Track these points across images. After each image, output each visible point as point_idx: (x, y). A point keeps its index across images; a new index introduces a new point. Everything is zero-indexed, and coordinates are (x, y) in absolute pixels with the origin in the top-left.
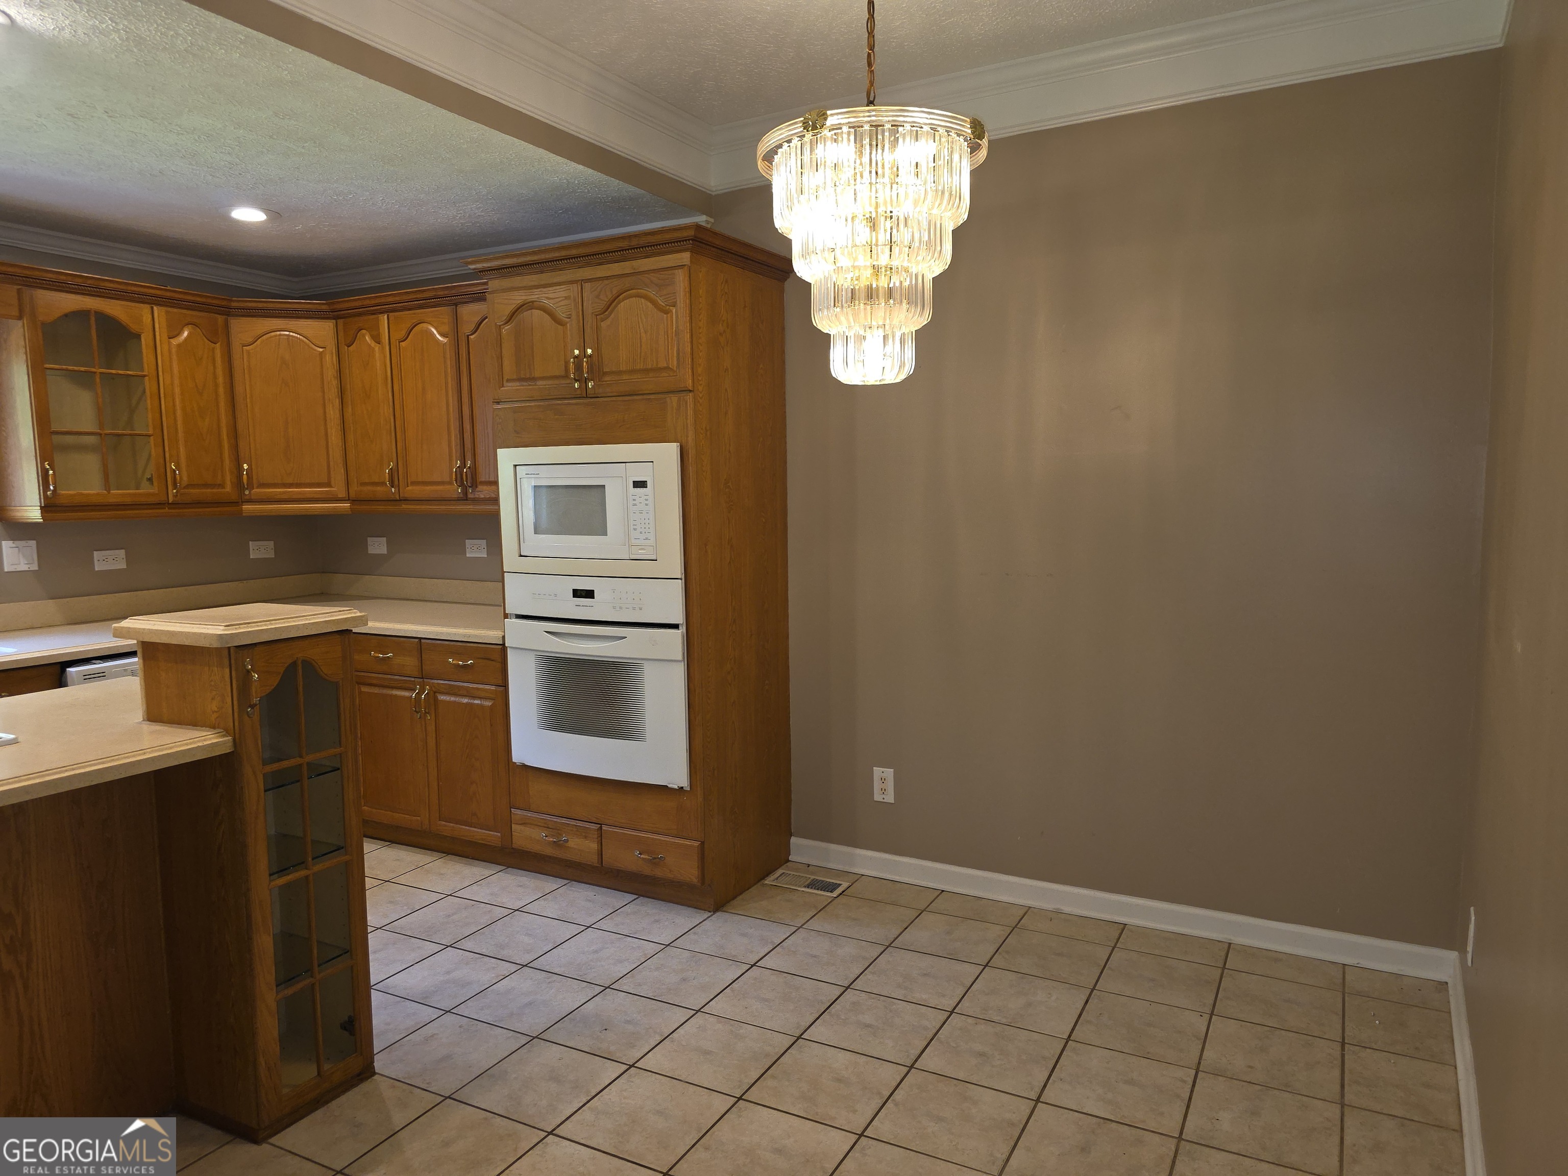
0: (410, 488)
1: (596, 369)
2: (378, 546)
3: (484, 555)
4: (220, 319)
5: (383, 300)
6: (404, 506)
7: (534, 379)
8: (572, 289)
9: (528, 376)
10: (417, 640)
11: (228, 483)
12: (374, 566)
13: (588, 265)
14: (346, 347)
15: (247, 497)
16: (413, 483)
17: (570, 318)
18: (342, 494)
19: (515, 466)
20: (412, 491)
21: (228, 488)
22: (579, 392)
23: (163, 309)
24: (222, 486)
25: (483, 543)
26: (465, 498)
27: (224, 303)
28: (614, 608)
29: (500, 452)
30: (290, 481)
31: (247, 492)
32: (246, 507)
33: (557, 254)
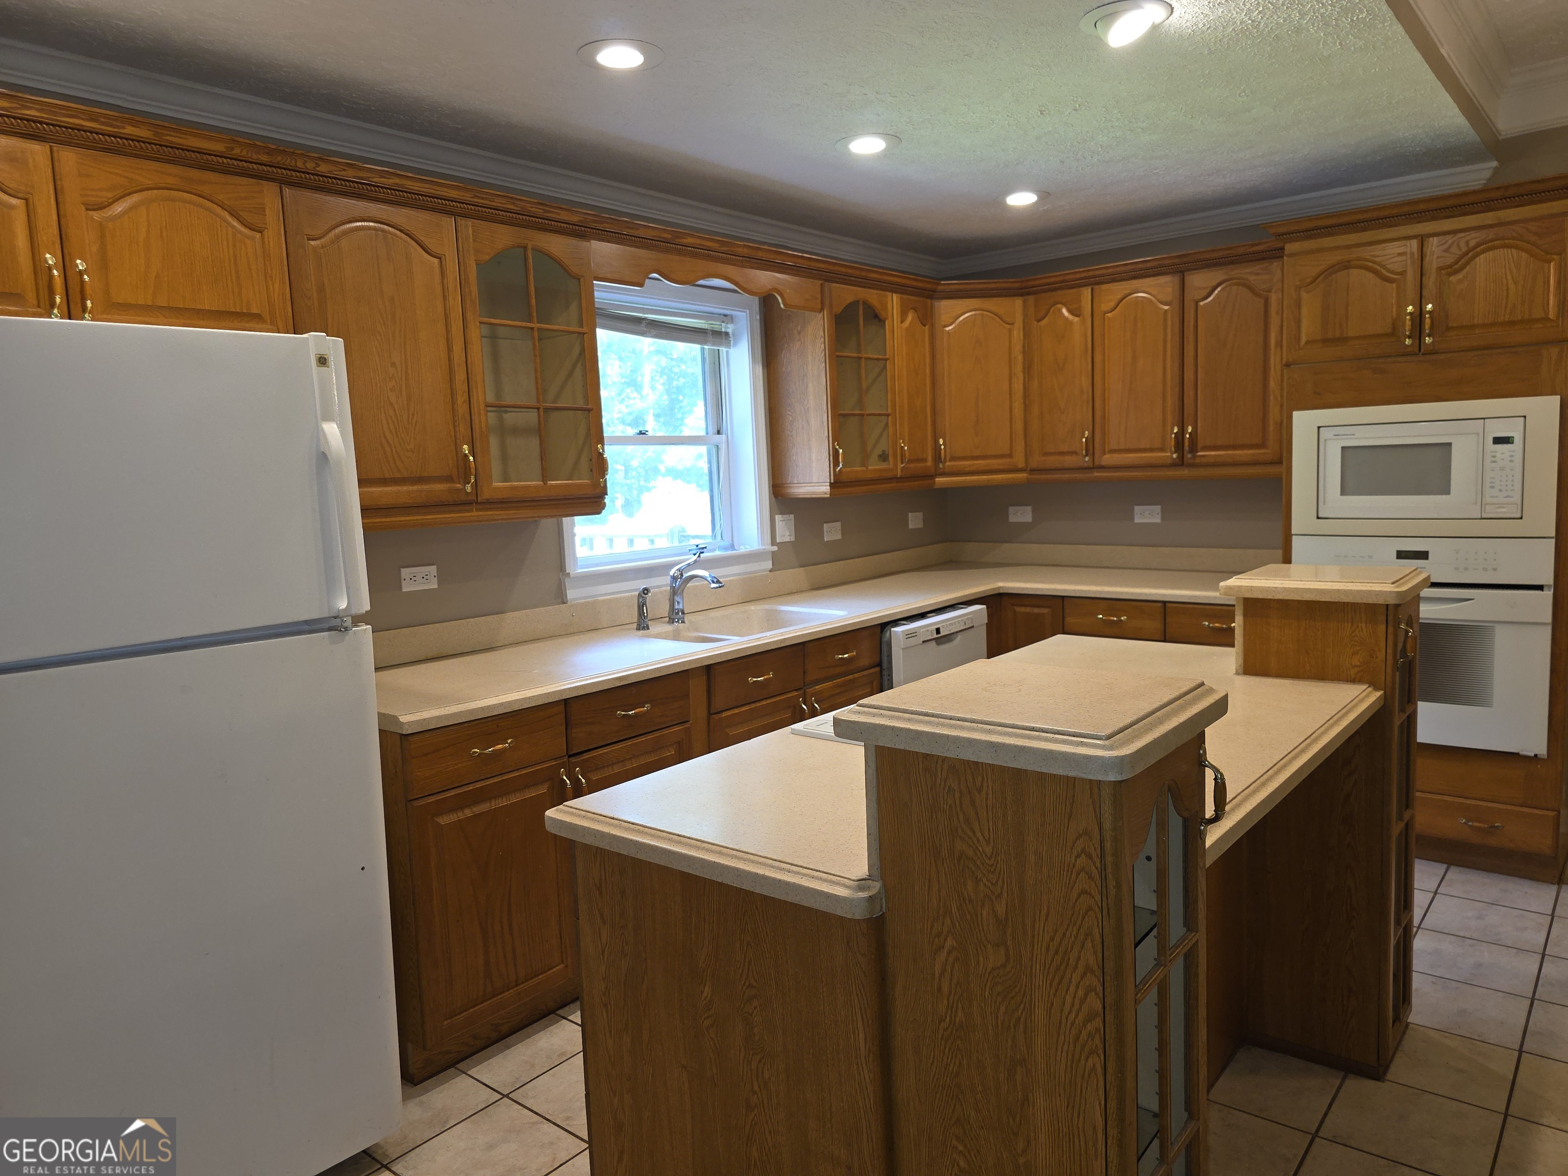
0: (1107, 456)
1: (1441, 323)
2: (1021, 515)
3: (1158, 520)
4: (929, 301)
5: (1091, 273)
6: (1096, 474)
7: (1347, 339)
8: (1409, 245)
9: (1338, 335)
10: (1160, 605)
11: (930, 458)
12: (1017, 533)
13: (1434, 219)
14: (1036, 322)
15: (941, 471)
16: (1112, 451)
17: (1402, 274)
18: (1021, 465)
19: (1319, 428)
20: (1108, 459)
21: (929, 463)
22: (1409, 349)
23: (898, 295)
24: (925, 460)
25: (1158, 508)
26: (1181, 463)
27: (929, 286)
28: (1457, 569)
29: (1296, 414)
30: (977, 453)
31: (941, 466)
32: (939, 480)
33: (1395, 211)
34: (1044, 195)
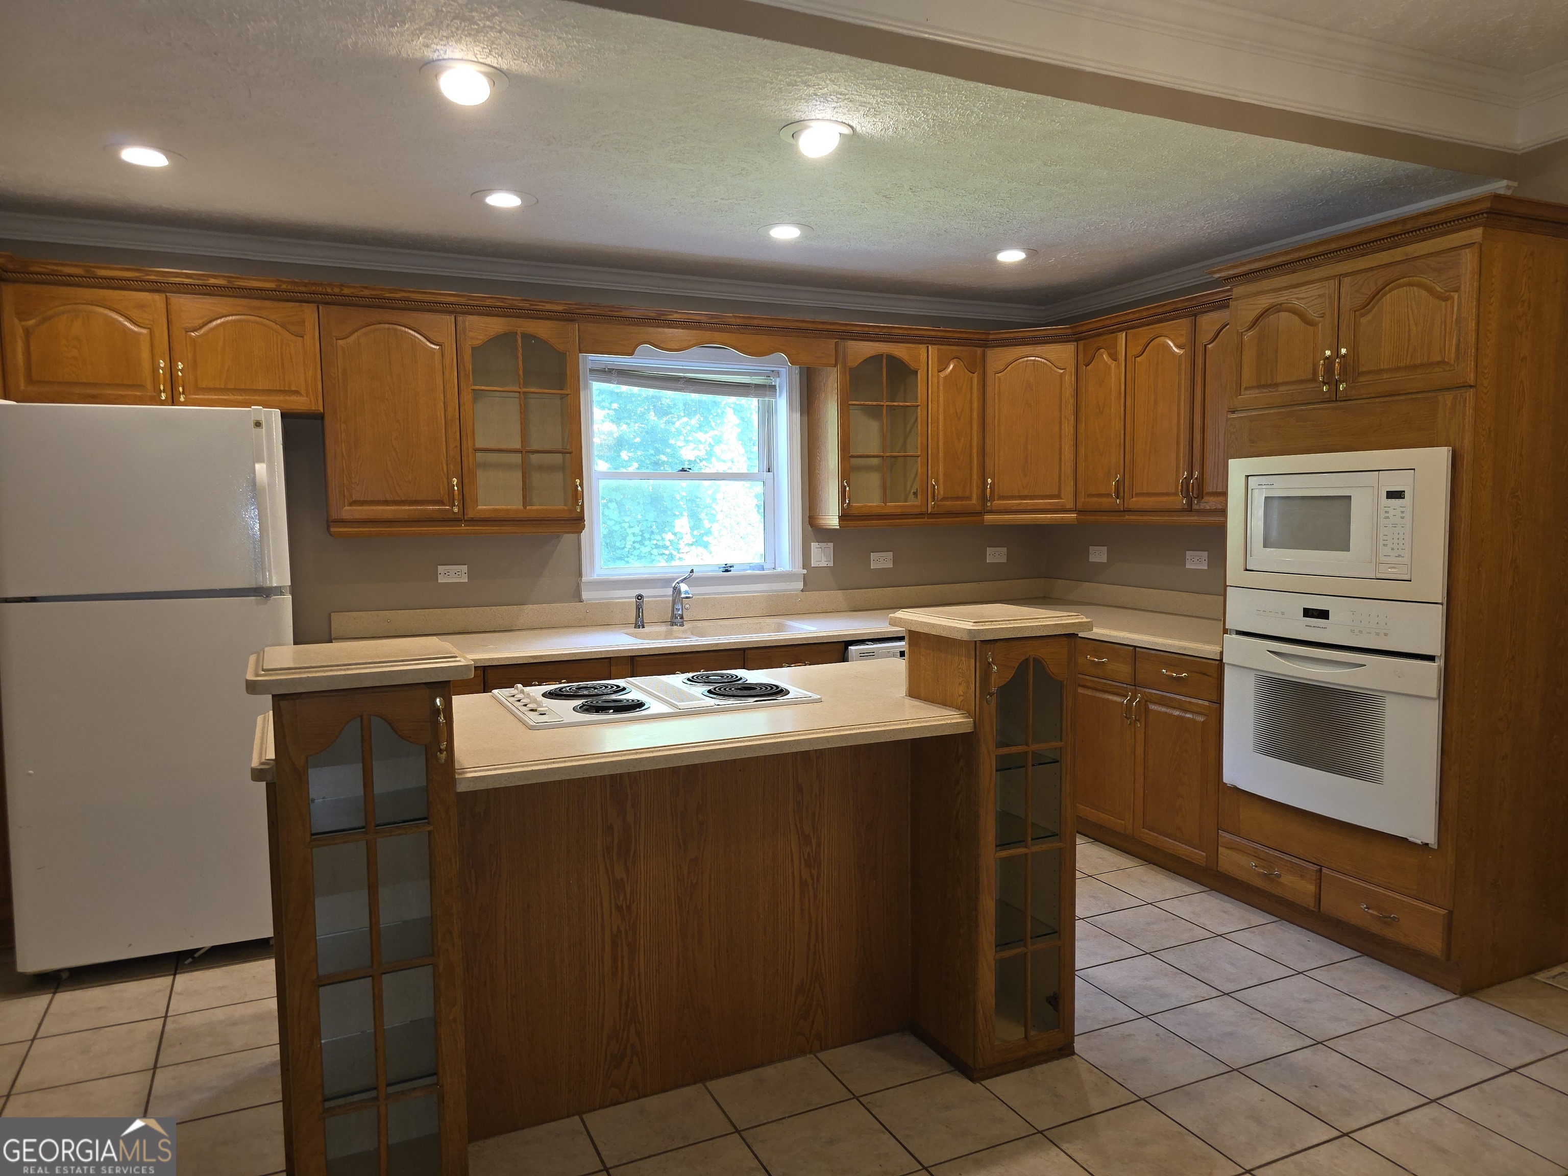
0: (1134, 499)
1: (1351, 369)
2: (1099, 555)
3: (1205, 567)
4: (979, 351)
5: (1123, 319)
6: (1127, 517)
7: (1276, 385)
8: (1327, 286)
9: (1269, 382)
10: (1132, 648)
11: (975, 497)
12: (1094, 573)
13: (1349, 257)
14: (1084, 367)
15: (989, 508)
16: (1138, 495)
17: (1322, 317)
18: (1070, 505)
19: (1247, 476)
20: (1136, 502)
21: (974, 500)
22: (1327, 396)
23: (936, 347)
24: (969, 498)
25: (1205, 554)
26: (1189, 509)
27: (984, 337)
28: (1353, 631)
29: (1231, 462)
30: (1025, 493)
31: (989, 504)
32: (988, 517)
33: (1313, 251)
34: (1032, 252)
